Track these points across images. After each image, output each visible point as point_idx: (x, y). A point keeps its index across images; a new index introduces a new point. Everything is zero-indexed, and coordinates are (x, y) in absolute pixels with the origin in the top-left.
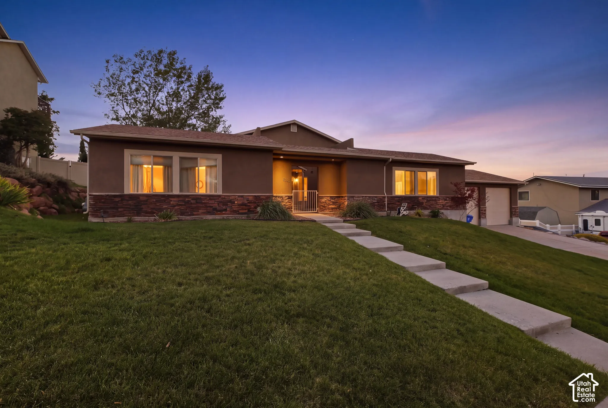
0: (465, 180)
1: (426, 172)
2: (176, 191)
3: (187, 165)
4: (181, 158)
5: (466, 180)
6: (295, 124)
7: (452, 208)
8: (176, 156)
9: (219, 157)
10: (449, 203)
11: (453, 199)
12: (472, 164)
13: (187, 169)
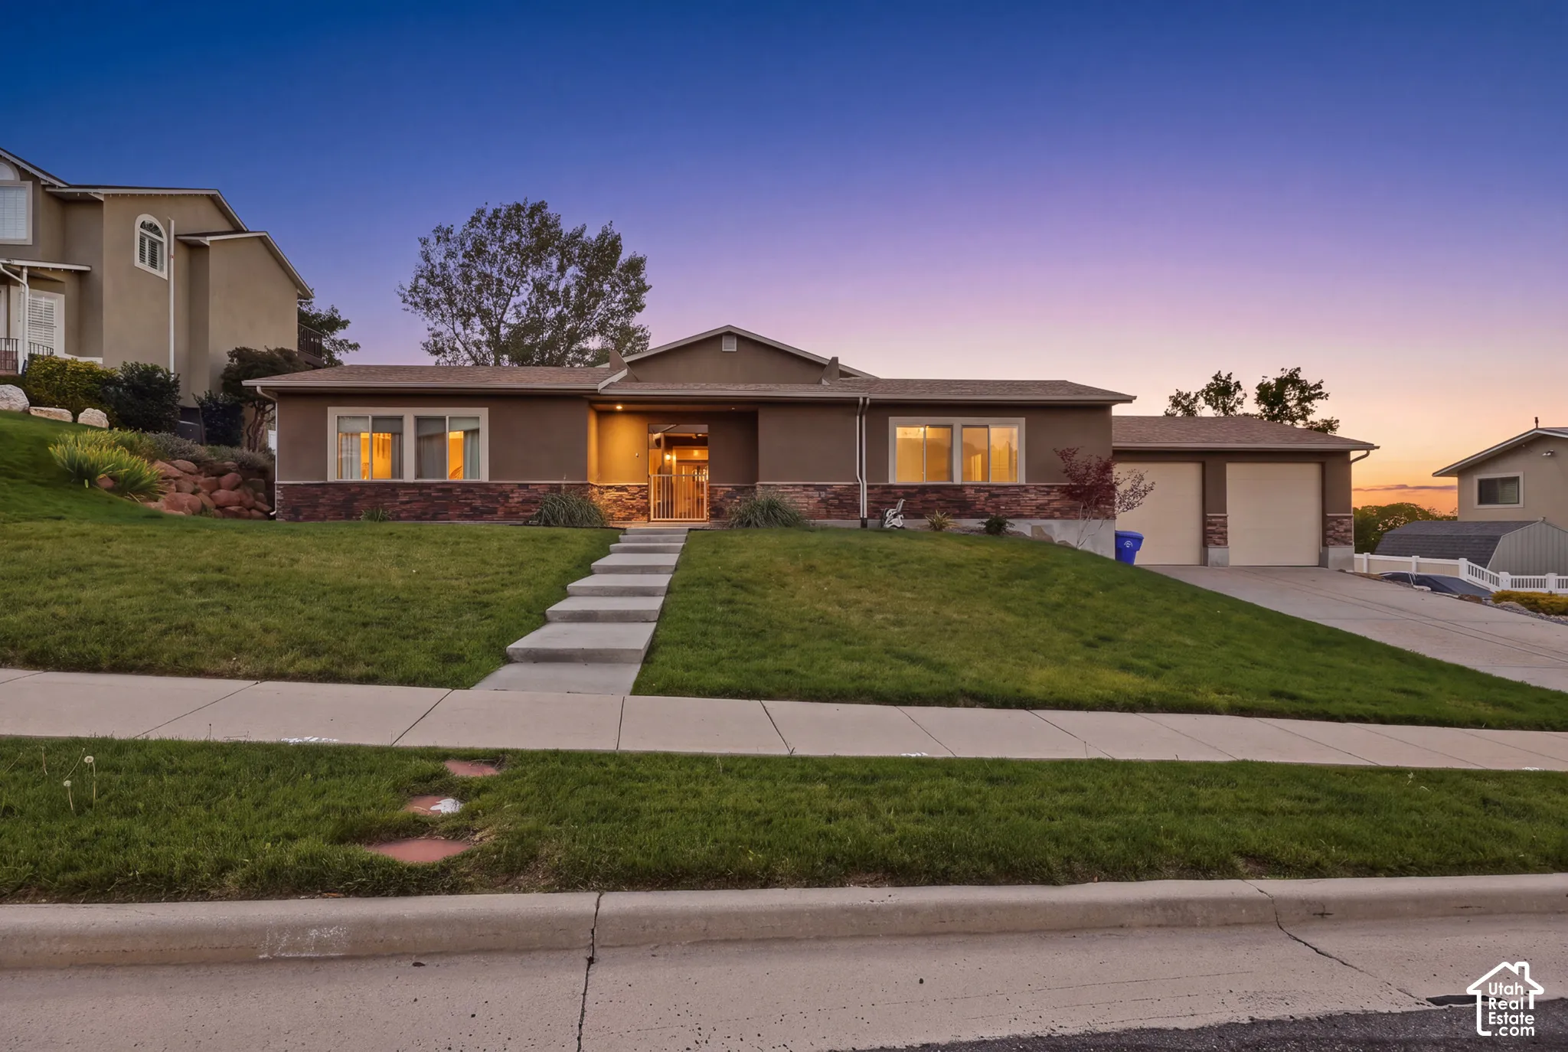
0: (1111, 442)
1: (987, 426)
2: (409, 476)
3: (432, 429)
4: (419, 420)
5: (1114, 444)
6: (729, 333)
7: (1065, 514)
8: (409, 415)
9: (483, 413)
10: (1056, 500)
11: (1068, 492)
12: (1129, 400)
13: (430, 437)
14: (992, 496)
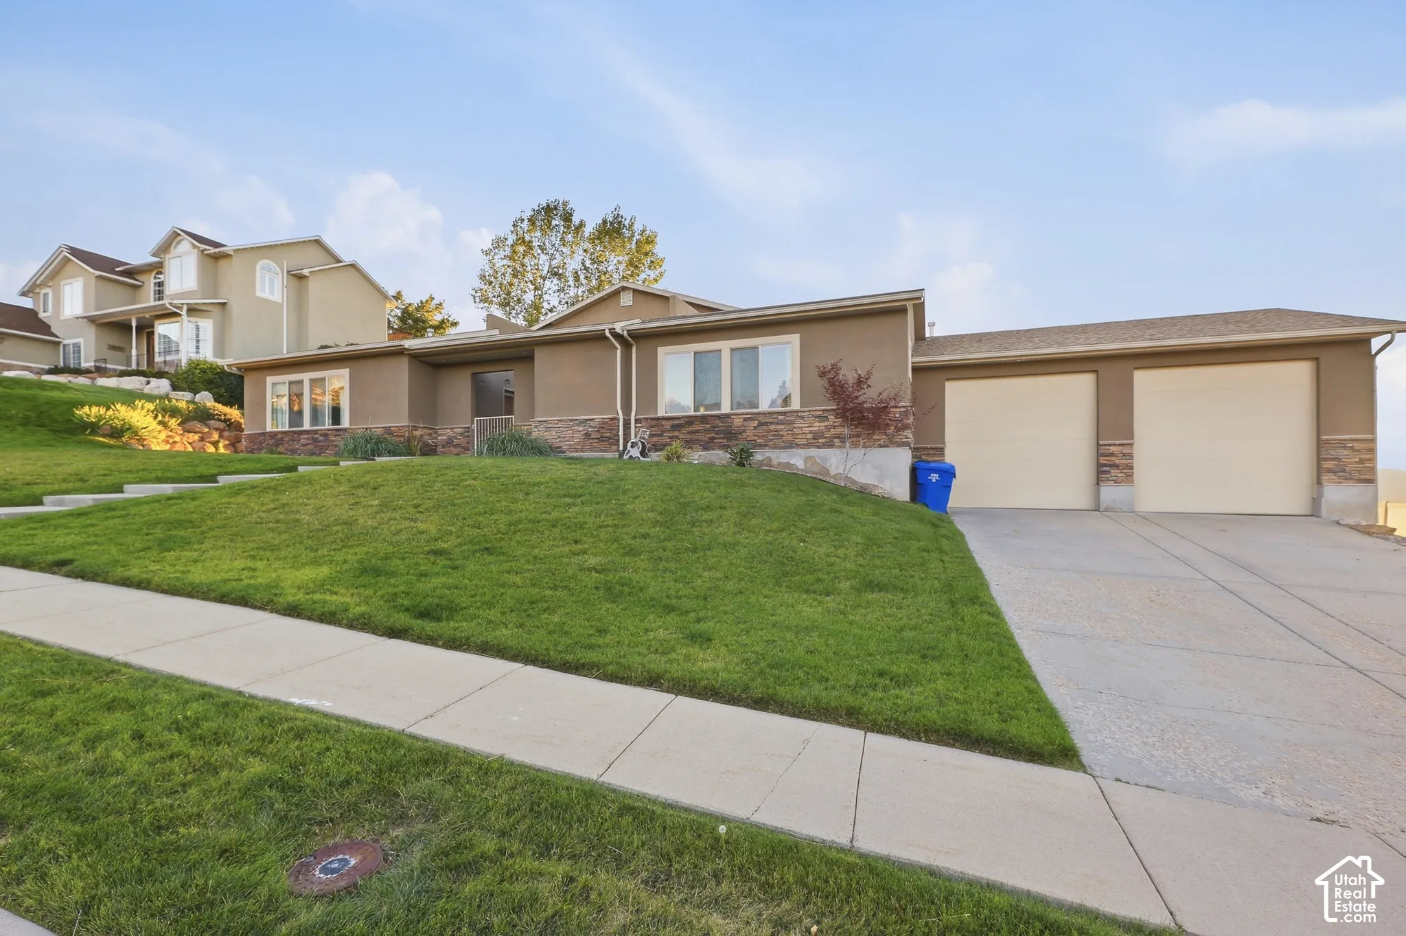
2: (307, 425)
6: (624, 288)
9: (346, 372)
14: (760, 424)
